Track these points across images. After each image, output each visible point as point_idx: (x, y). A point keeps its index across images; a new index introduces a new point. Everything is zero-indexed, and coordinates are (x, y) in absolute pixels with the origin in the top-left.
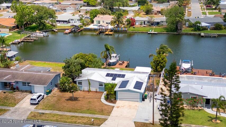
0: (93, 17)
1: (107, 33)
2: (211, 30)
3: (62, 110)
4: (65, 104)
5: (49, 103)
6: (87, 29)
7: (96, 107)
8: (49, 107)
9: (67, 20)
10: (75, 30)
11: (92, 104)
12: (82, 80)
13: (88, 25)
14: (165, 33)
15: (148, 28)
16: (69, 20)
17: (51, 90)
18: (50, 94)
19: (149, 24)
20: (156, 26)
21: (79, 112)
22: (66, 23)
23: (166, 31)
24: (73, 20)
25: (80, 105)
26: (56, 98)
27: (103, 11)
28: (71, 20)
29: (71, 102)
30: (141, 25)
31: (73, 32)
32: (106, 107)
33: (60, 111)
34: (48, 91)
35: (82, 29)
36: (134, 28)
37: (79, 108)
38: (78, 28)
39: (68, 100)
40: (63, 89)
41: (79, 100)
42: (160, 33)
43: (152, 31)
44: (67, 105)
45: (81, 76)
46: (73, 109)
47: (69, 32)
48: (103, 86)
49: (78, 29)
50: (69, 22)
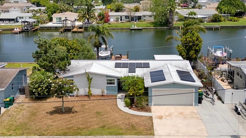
0: (51, 13)
1: (75, 30)
2: (208, 22)
3: (45, 133)
4: (49, 121)
5: (13, 121)
6: (44, 27)
7: (116, 122)
8: (14, 130)
9: (15, 18)
10: (28, 29)
11: (106, 116)
12: (72, 76)
13: (44, 23)
14: (152, 29)
15: (129, 24)
16: (17, 18)
17: (14, 97)
18: (12, 106)
19: (128, 20)
20: (137, 21)
21: (85, 134)
22: (13, 22)
23: (154, 26)
24: (23, 18)
25: (81, 119)
26: (27, 112)
27: (63, 7)
28: (20, 18)
29: (60, 115)
30: (117, 21)
31: (25, 31)
32: (137, 120)
33: (43, 135)
34: (8, 99)
35: (37, 27)
36: (109, 24)
37: (83, 126)
38: (32, 26)
39: (52, 113)
40: (39, 94)
41: (76, 112)
42: (145, 29)
43: (135, 27)
44: (55, 121)
45: (69, 70)
46: (69, 128)
47: (19, 31)
48: (114, 83)
49: (31, 28)
50: (17, 22)
